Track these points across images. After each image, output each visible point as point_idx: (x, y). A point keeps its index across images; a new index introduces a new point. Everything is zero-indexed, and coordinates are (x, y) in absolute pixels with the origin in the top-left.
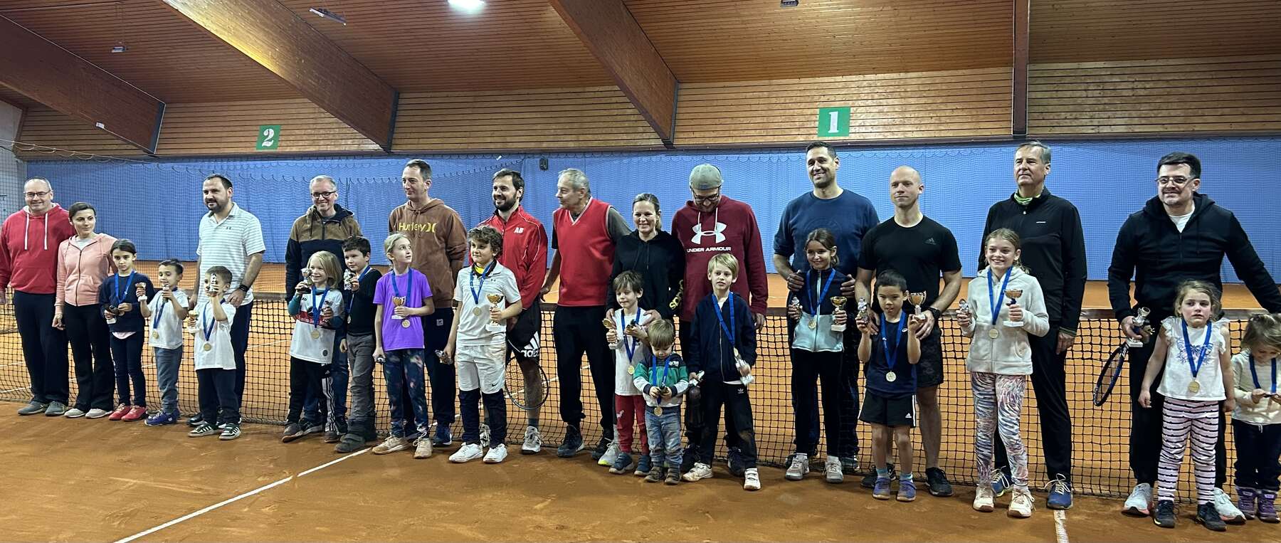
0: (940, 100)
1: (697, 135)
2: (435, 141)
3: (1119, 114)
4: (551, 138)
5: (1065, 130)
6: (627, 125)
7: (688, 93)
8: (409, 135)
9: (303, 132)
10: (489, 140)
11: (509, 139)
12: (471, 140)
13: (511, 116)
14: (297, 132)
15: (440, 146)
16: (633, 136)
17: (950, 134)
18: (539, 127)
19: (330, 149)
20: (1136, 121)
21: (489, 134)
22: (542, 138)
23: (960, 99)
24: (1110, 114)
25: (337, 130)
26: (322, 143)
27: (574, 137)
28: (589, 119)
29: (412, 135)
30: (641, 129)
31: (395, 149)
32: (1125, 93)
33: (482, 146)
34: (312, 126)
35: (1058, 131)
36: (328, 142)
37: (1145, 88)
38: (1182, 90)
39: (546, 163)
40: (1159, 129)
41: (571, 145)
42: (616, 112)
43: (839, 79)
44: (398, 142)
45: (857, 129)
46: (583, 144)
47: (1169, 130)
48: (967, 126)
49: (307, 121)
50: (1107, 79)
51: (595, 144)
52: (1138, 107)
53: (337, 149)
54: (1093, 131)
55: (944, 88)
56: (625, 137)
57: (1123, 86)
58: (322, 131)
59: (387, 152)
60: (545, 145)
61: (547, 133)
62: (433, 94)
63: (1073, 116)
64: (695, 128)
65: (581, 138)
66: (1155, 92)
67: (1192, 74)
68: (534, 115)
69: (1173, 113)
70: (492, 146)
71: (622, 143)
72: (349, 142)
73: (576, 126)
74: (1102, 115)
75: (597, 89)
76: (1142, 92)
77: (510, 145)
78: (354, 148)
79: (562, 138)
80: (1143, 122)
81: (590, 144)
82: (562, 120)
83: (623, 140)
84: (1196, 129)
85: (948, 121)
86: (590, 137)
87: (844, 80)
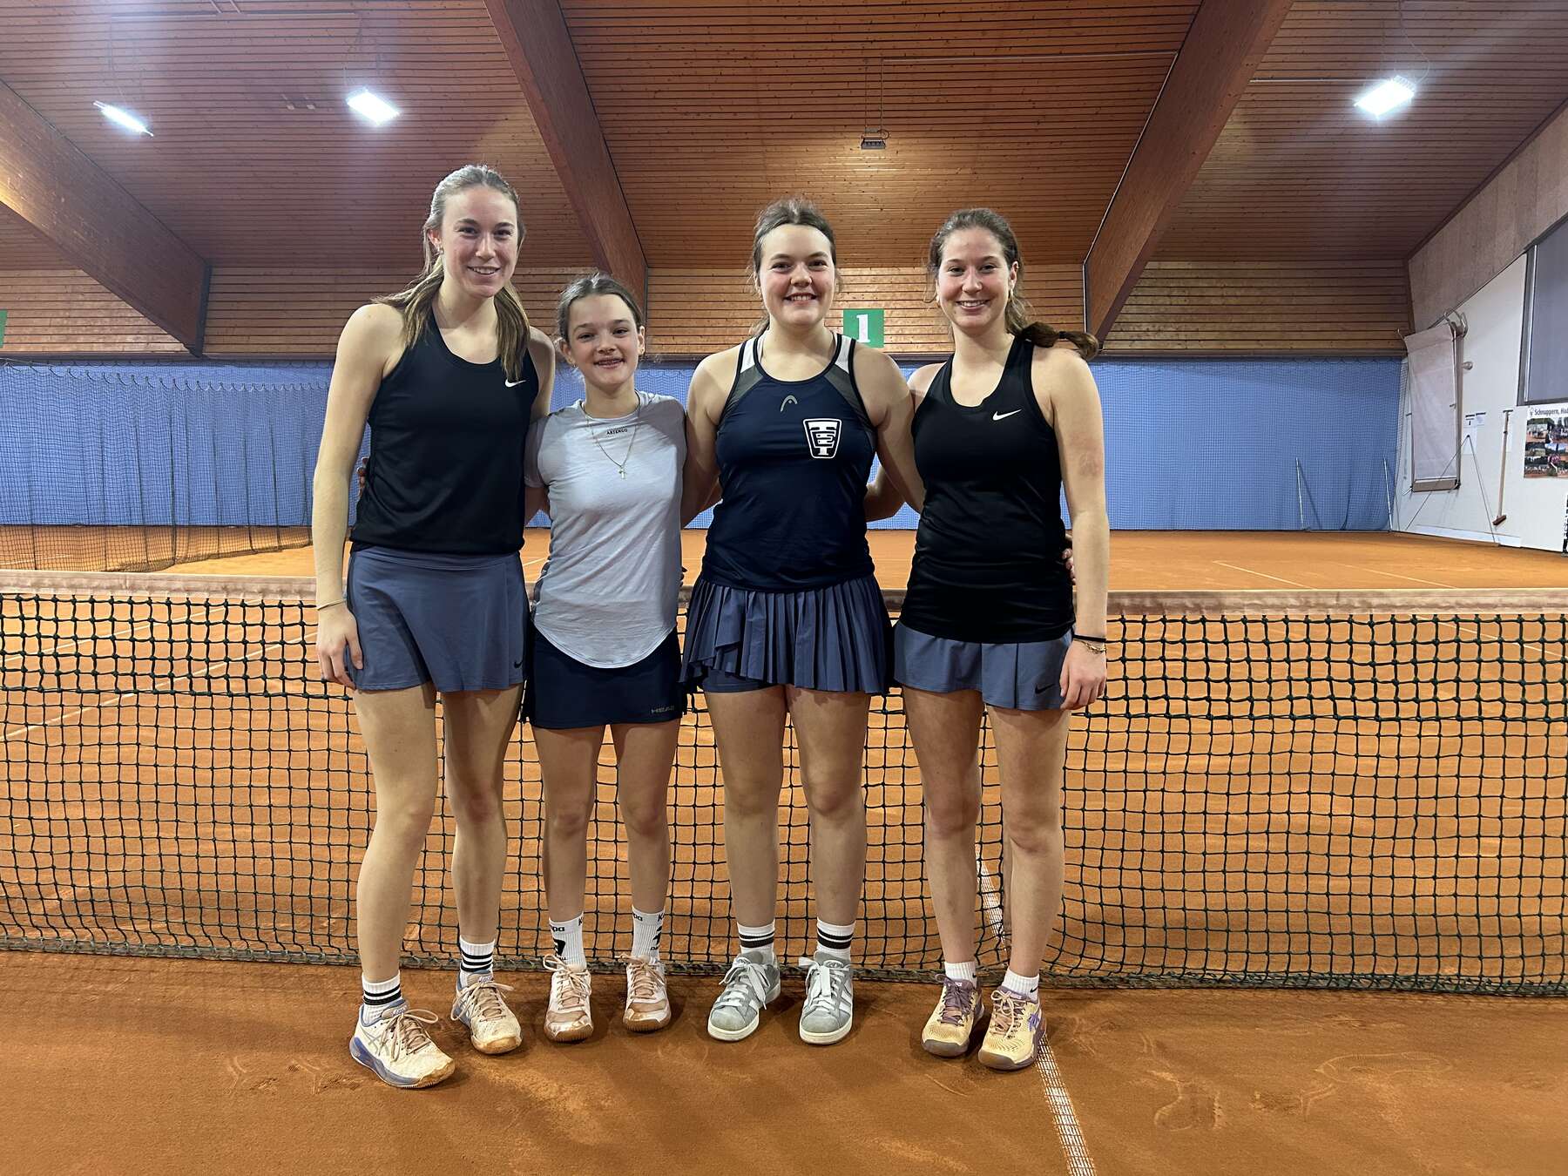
1: (679, 340)
2: (276, 340)
3: (1209, 327)
5: (1148, 345)
7: (664, 281)
8: (230, 331)
9: (47, 322)
14: (36, 321)
15: (283, 348)
19: (97, 348)
20: (1227, 336)
24: (1198, 326)
25: (107, 320)
26: (82, 339)
29: (237, 331)
31: (208, 351)
32: (1213, 301)
34: (61, 314)
35: (1138, 345)
36: (93, 339)
37: (1235, 296)
38: (1278, 300)
40: (1253, 346)
43: (866, 271)
44: (213, 340)
45: (894, 339)
47: (1265, 347)
49: (52, 305)
50: (1192, 283)
52: (1229, 318)
53: (109, 349)
54: (1180, 347)
57: (1211, 292)
58: (80, 322)
59: (196, 355)
62: (268, 271)
63: (1156, 328)
64: (675, 331)
66: (1247, 301)
67: (1288, 281)
69: (1268, 327)
72: (130, 339)
74: (1191, 327)
76: (1232, 301)
78: (139, 348)
80: (1236, 337)
84: (1294, 347)
87: (873, 273)
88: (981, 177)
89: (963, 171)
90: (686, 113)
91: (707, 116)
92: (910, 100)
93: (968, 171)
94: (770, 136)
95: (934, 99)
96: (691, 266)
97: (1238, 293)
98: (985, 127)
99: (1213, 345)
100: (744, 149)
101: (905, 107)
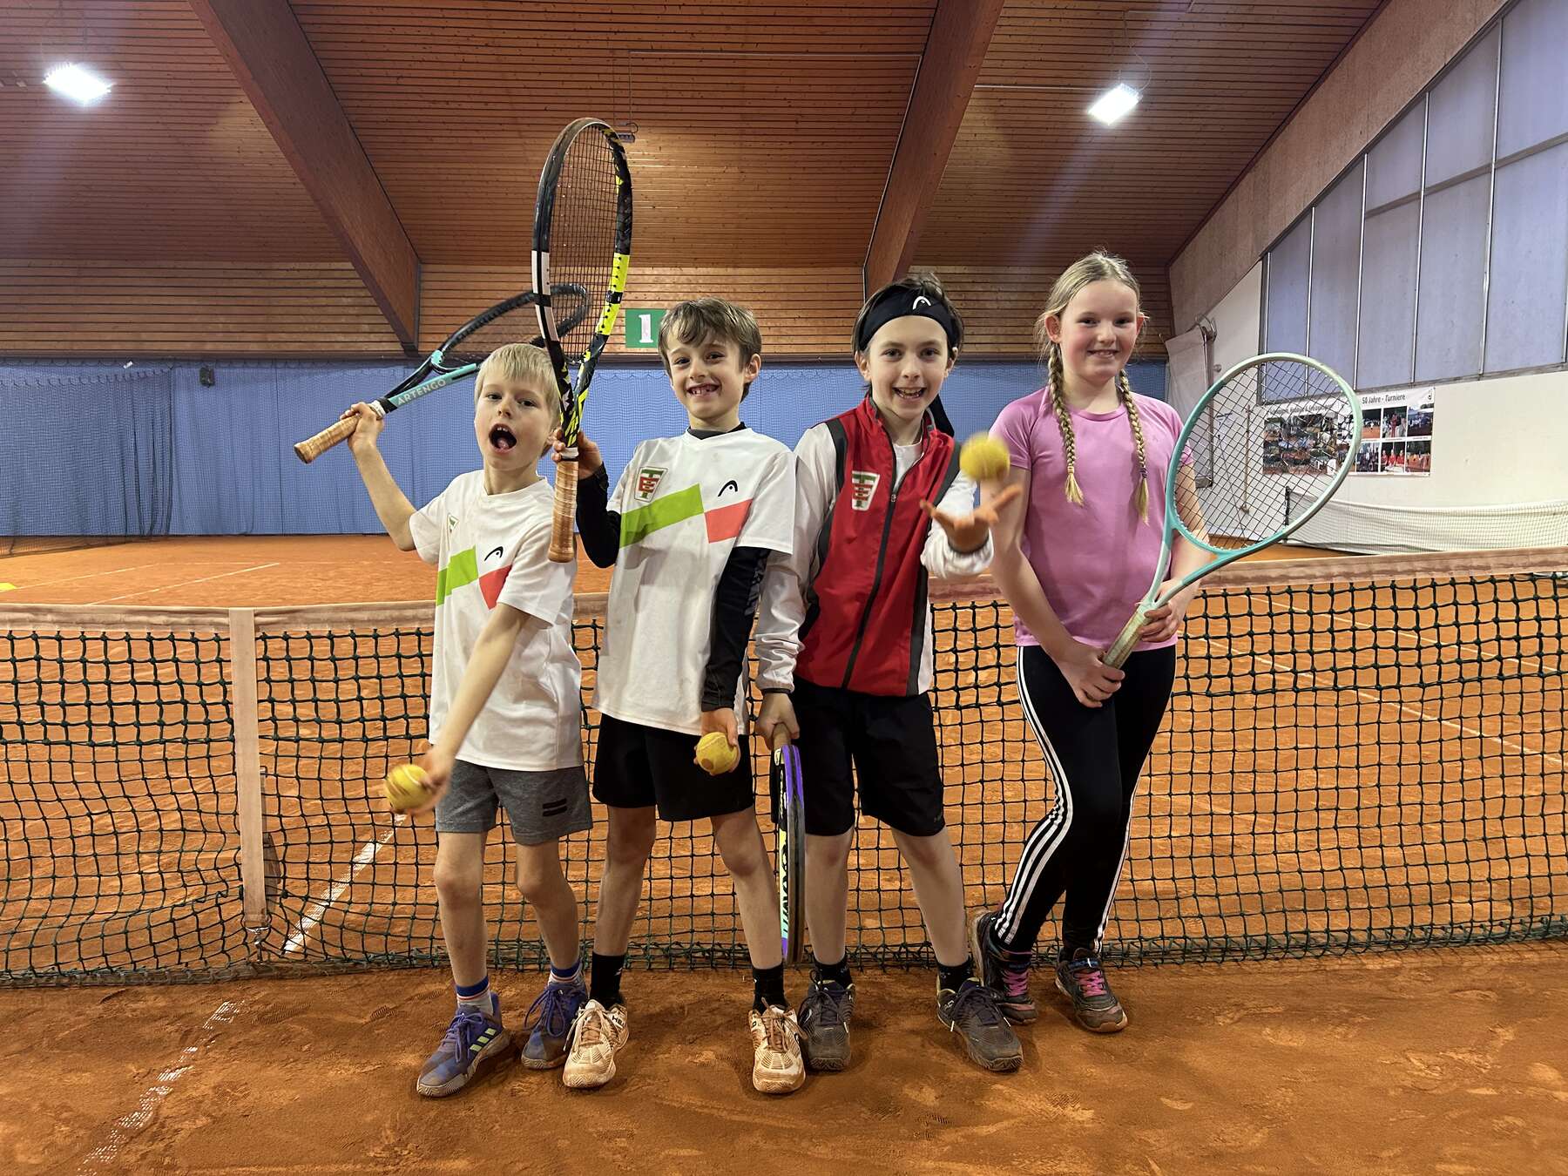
0: (778, 306)
3: (983, 330)
4: (220, 336)
6: (343, 321)
7: (436, 277)
10: (109, 337)
11: (144, 336)
12: (77, 336)
13: (146, 300)
16: (354, 337)
17: (793, 349)
18: (196, 319)
20: (1002, 339)
21: (110, 327)
22: (204, 336)
23: (803, 305)
27: (258, 337)
28: (279, 310)
30: (366, 328)
32: (990, 305)
33: (98, 346)
37: (1010, 301)
39: (212, 375)
41: (254, 347)
42: (324, 301)
43: (648, 271)
46: (273, 347)
48: (812, 340)
50: (968, 287)
51: (293, 347)
52: (1003, 322)
55: (782, 290)
56: (341, 338)
57: (986, 296)
60: (209, 347)
61: (210, 328)
65: (270, 337)
66: (1021, 305)
68: (186, 301)
70: (116, 346)
71: (337, 347)
73: (261, 319)
75: (292, 265)
76: (1005, 305)
77: (147, 346)
79: (237, 337)
80: (1010, 340)
81: (284, 347)
82: (236, 310)
83: (340, 342)
85: (790, 333)
86: (284, 337)
87: (655, 273)
88: (749, 176)
89: (729, 170)
90: (434, 102)
91: (456, 105)
92: (664, 94)
93: (735, 170)
94: (526, 128)
95: (689, 95)
96: (465, 262)
97: (1012, 298)
98: (744, 125)
99: (988, 349)
100: (502, 141)
101: (661, 102)
